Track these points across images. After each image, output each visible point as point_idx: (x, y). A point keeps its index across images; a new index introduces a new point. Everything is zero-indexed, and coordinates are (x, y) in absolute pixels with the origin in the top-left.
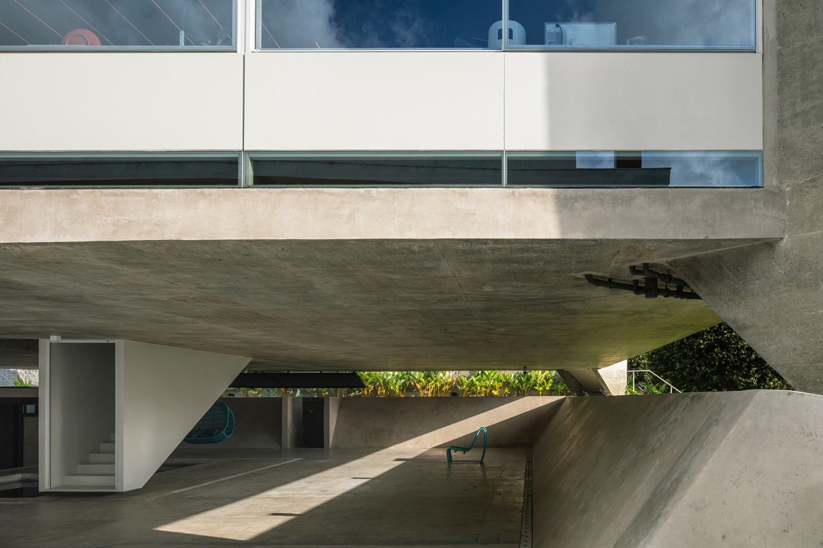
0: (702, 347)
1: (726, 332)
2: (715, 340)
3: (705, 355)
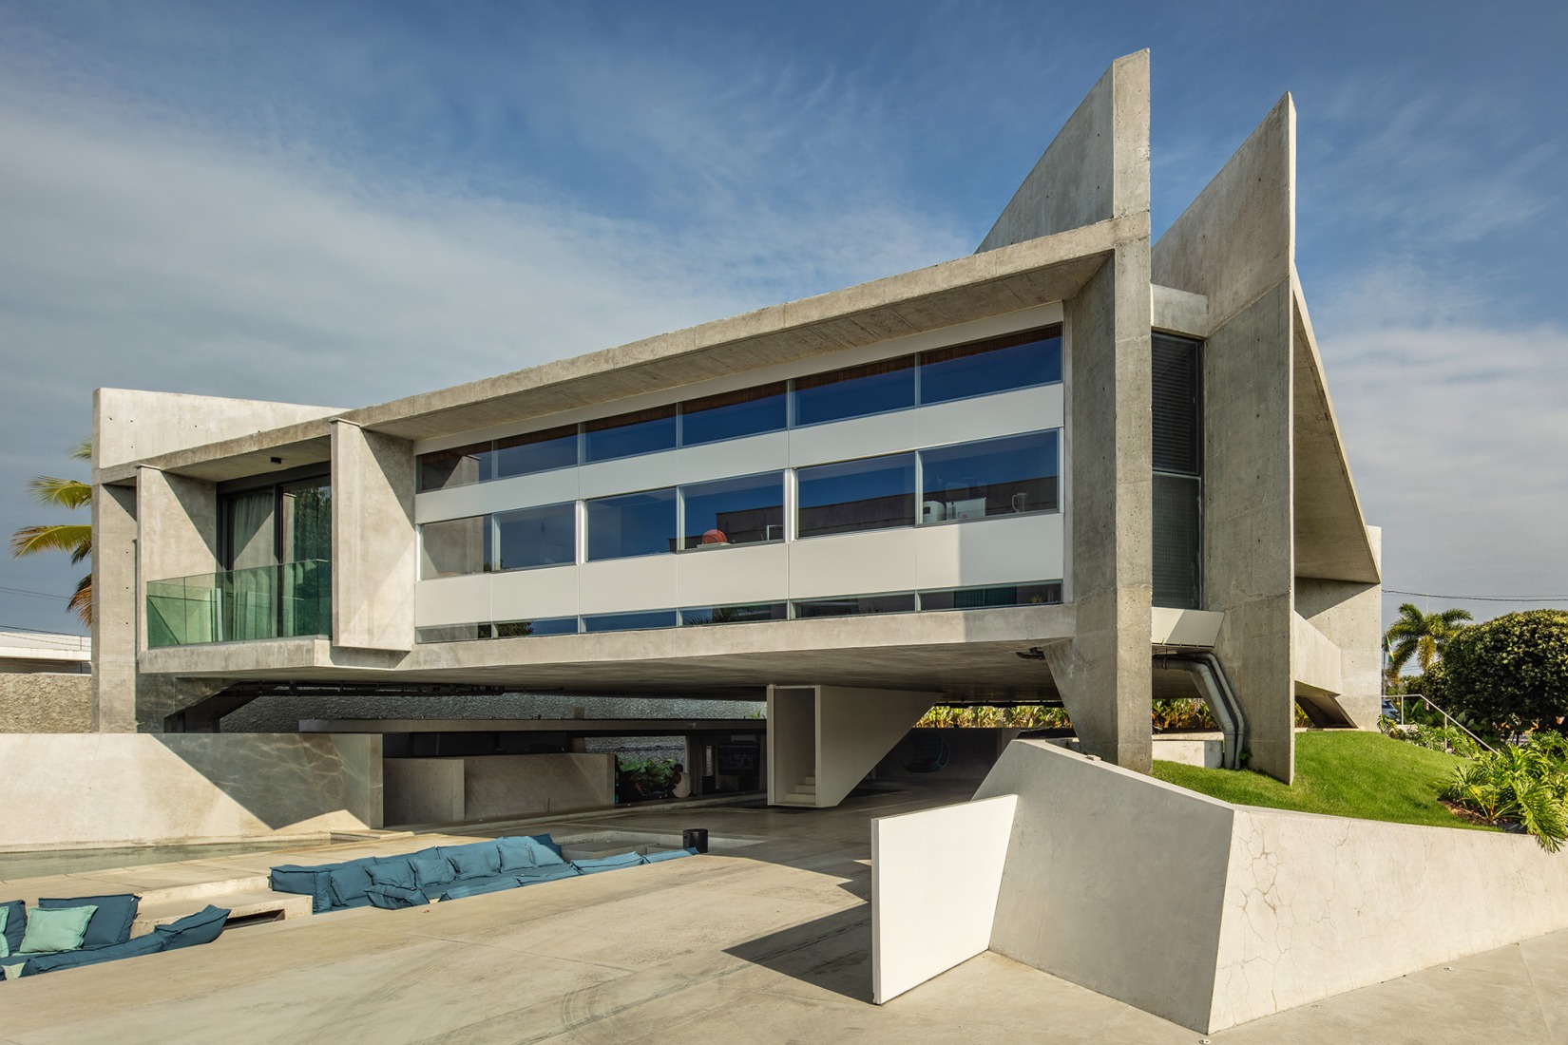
0: (1505, 662)
1: (1540, 641)
2: (1525, 652)
3: (1514, 672)
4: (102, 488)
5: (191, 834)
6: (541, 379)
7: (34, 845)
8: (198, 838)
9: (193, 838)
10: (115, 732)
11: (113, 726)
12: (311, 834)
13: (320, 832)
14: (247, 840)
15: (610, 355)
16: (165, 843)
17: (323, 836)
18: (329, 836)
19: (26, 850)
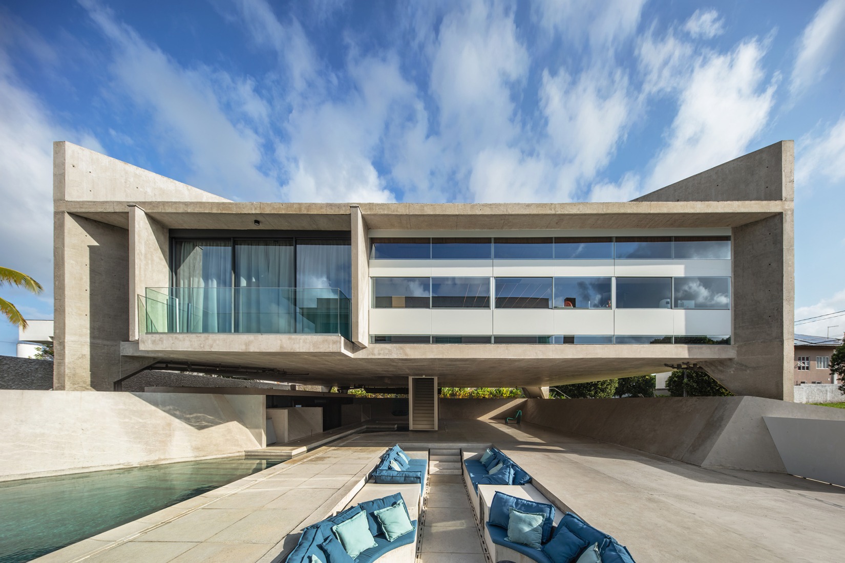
4: (66, 214)
5: (162, 457)
6: (507, 210)
7: (48, 472)
8: (167, 459)
9: (164, 459)
10: (77, 390)
11: (76, 386)
12: (234, 453)
13: (239, 452)
14: (198, 459)
15: (553, 206)
16: (145, 464)
17: (240, 454)
18: (244, 454)
19: (41, 476)
